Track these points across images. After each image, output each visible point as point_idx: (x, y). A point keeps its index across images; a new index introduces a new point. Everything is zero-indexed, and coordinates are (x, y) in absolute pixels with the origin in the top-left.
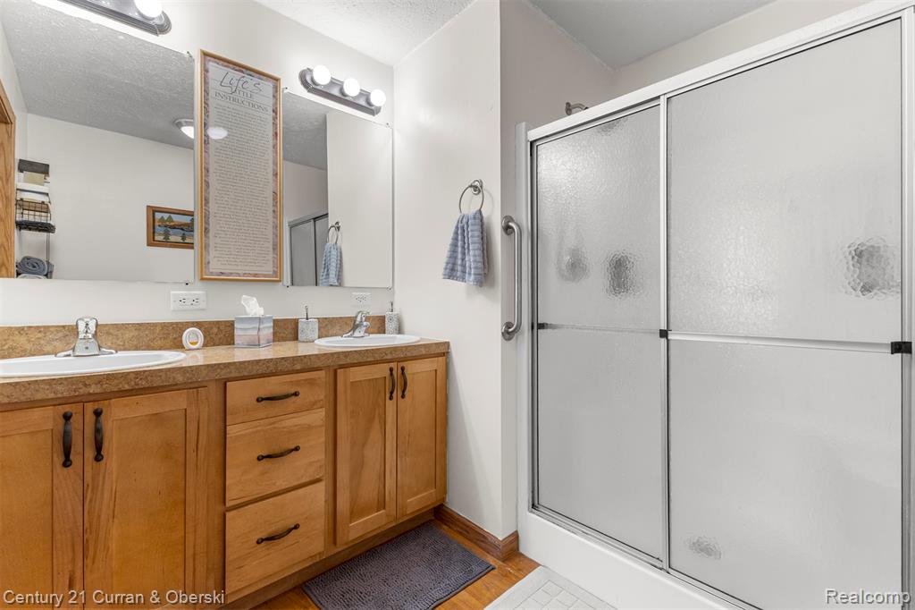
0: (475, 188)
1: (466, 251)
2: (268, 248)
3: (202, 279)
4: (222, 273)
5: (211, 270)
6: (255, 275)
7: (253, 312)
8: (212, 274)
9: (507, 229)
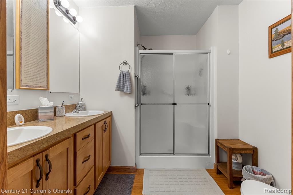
0: (125, 63)
1: (125, 82)
2: (44, 74)
3: (20, 89)
4: (27, 86)
5: (23, 84)
6: (40, 87)
7: (46, 104)
8: (23, 86)
9: (135, 77)
